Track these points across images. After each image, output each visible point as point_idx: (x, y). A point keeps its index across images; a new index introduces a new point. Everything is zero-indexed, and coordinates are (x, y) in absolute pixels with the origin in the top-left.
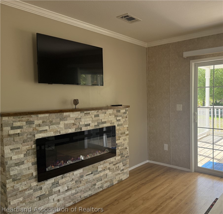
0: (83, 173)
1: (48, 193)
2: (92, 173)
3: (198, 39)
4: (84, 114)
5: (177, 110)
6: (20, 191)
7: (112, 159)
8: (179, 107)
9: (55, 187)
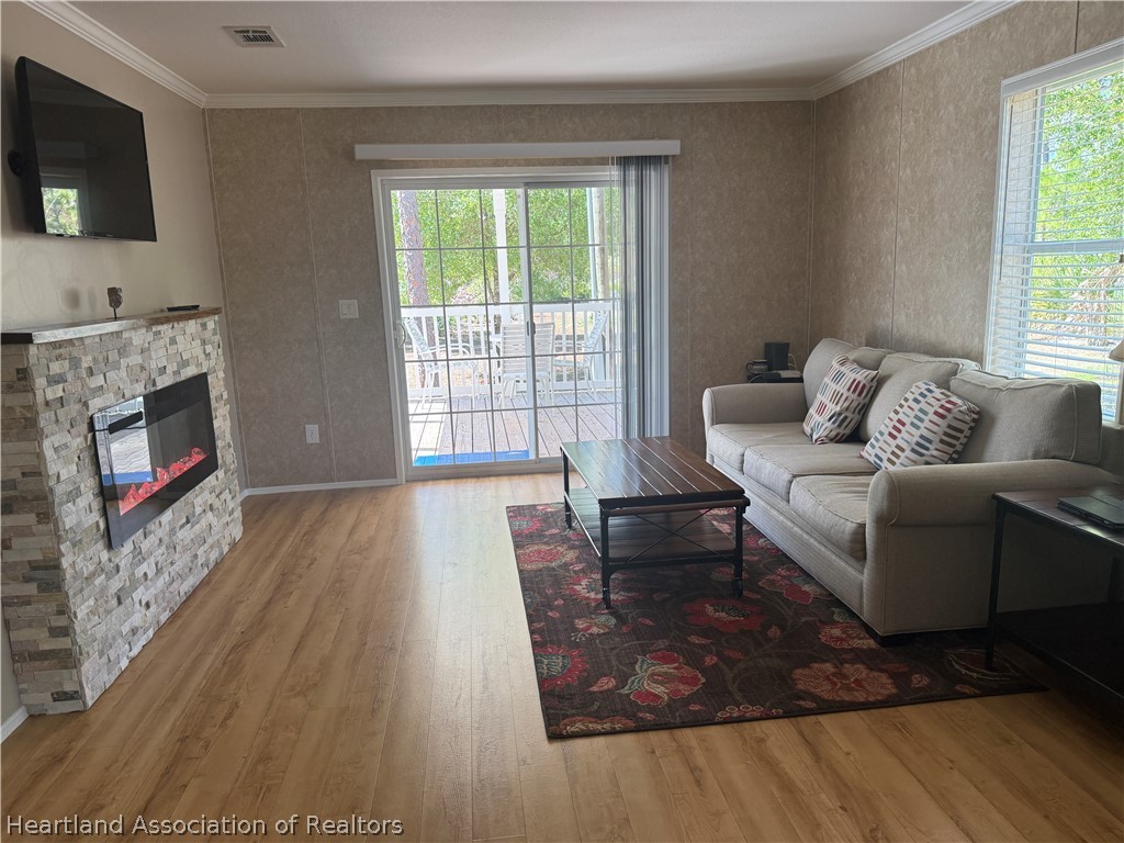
0: (173, 519)
1: (128, 583)
2: (188, 522)
3: (390, 110)
4: (152, 334)
5: (342, 317)
6: (86, 578)
7: (210, 480)
8: (349, 309)
9: (138, 566)
